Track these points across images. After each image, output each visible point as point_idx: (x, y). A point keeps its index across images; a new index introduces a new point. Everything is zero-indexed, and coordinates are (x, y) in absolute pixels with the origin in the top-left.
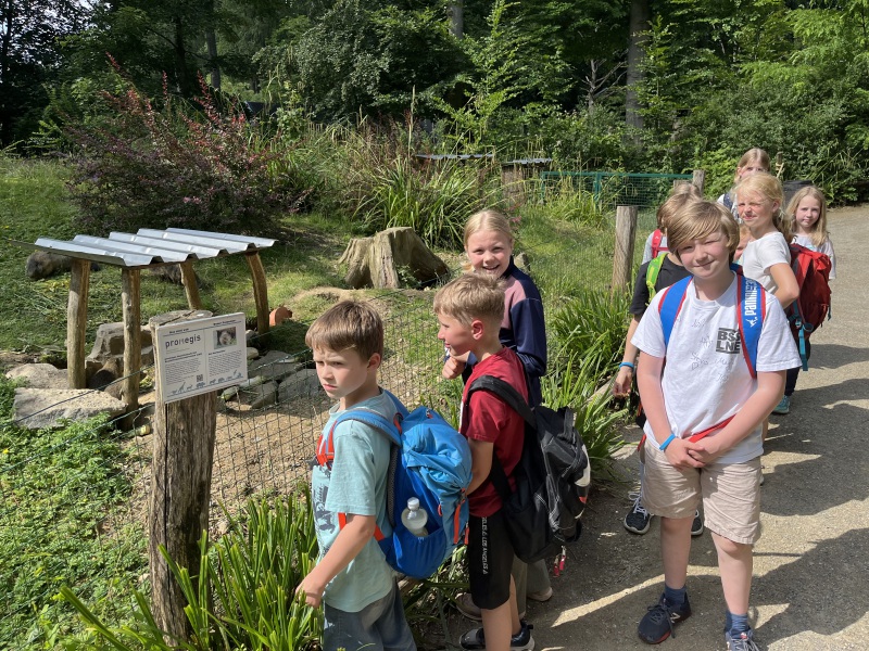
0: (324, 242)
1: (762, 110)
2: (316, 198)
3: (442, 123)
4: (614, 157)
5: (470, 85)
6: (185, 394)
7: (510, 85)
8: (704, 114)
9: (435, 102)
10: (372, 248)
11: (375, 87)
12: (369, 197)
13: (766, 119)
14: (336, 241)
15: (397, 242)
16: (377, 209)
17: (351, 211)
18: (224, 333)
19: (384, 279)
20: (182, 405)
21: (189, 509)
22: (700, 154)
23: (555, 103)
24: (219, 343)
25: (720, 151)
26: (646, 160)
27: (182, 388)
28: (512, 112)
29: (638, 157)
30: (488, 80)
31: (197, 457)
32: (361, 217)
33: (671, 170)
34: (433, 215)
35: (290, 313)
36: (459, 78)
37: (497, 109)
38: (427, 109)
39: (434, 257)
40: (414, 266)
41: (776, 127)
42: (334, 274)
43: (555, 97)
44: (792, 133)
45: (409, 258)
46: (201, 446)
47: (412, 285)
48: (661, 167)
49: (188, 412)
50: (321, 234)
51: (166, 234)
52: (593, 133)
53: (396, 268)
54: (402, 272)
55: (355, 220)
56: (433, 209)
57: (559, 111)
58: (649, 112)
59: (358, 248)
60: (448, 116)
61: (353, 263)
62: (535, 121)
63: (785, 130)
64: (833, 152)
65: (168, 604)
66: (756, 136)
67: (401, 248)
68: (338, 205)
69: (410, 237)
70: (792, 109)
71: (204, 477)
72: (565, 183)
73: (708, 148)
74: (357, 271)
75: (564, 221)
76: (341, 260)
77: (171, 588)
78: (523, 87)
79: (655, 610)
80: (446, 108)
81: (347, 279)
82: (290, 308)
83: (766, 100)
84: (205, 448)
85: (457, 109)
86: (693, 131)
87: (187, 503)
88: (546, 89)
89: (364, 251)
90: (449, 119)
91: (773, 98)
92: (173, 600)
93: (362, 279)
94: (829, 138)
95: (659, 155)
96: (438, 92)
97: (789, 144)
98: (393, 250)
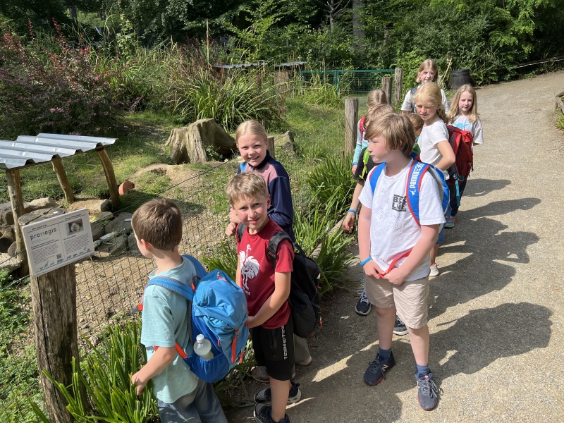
0: (154, 132)
1: (437, 24)
2: (148, 100)
3: (233, 39)
4: (346, 59)
5: (249, 13)
6: (49, 269)
7: (276, 12)
8: (401, 27)
9: (227, 26)
10: (187, 135)
11: (184, 16)
12: (183, 98)
13: (440, 30)
14: (163, 129)
15: (204, 130)
16: (189, 106)
17: (173, 108)
18: (74, 224)
19: (196, 155)
20: (49, 276)
21: (62, 343)
22: (400, 55)
23: (306, 24)
24: (71, 231)
25: (413, 52)
26: (367, 60)
27: (47, 265)
28: (278, 31)
29: (362, 58)
30: (261, 9)
31: (64, 308)
32: (178, 112)
33: (383, 66)
34: (228, 108)
35: (133, 185)
36: (242, 8)
37: (268, 29)
38: (221, 30)
39: (230, 137)
40: (217, 144)
41: (446, 35)
42: (162, 154)
43: (306, 19)
44: (456, 38)
45: (213, 139)
46: (66, 300)
47: (217, 158)
48: (376, 64)
49: (54, 280)
50: (152, 125)
51: (37, 139)
52: (332, 44)
53: (204, 147)
54: (209, 150)
55: (175, 114)
56: (227, 104)
57: (310, 29)
58: (367, 27)
59: (177, 135)
60: (235, 35)
61: (175, 145)
62: (294, 36)
63: (451, 36)
64: (482, 50)
65: (56, 404)
66: (434, 42)
67: (207, 134)
68: (163, 104)
69: (213, 125)
70: (456, 22)
71: (71, 320)
72: (316, 78)
73: (405, 50)
74: (178, 151)
75: (316, 105)
76: (166, 144)
77: (57, 393)
78: (285, 14)
79: (373, 365)
80: (234, 30)
81: (172, 157)
82: (132, 181)
83: (439, 17)
84: (69, 301)
85: (241, 30)
86: (395, 39)
87: (60, 339)
88: (300, 14)
89: (182, 137)
90: (237, 37)
91: (444, 15)
92: (59, 401)
93: (182, 157)
94: (479, 41)
95: (375, 56)
96: (228, 18)
97: (455, 46)
98: (201, 135)
